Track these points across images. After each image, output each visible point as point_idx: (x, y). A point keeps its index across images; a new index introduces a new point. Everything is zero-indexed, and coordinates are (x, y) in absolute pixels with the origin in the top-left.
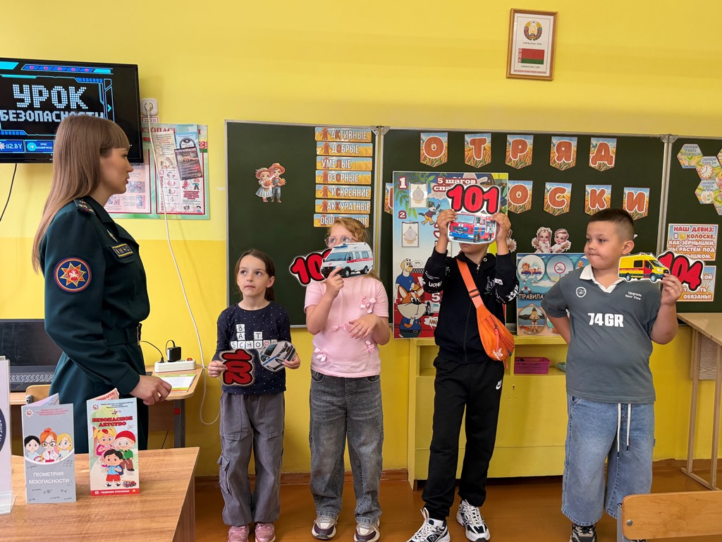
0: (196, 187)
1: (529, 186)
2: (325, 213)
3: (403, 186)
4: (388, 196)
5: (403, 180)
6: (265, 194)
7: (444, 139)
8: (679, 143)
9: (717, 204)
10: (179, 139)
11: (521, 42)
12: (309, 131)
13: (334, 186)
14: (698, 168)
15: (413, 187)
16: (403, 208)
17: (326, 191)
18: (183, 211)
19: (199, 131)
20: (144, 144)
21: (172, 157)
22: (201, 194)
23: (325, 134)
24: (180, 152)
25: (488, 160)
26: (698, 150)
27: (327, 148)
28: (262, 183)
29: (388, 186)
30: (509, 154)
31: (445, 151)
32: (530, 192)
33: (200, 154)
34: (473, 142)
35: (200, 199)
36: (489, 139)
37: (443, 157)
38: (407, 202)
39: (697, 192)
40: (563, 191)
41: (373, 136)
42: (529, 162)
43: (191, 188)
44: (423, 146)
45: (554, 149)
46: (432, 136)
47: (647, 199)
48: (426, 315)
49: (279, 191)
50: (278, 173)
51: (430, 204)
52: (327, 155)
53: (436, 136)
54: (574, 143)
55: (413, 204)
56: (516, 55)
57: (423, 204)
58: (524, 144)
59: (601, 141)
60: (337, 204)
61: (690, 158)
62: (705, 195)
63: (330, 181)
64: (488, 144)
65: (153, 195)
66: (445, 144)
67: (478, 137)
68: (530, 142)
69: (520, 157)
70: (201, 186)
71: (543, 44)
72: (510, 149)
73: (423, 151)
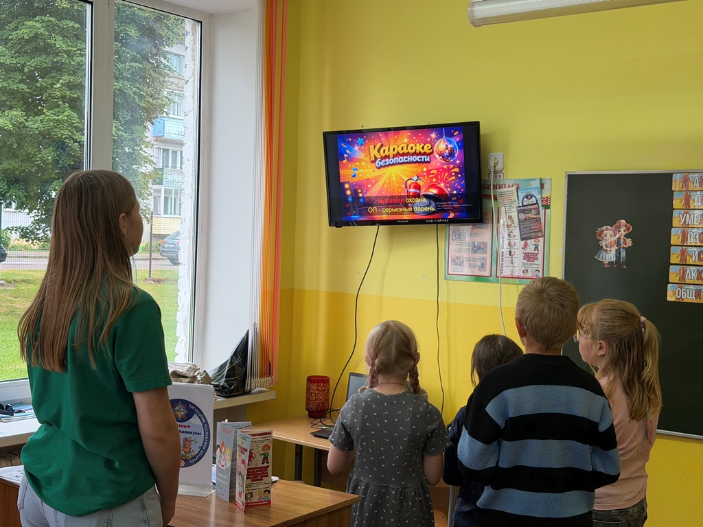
0: (536, 248)
2: (681, 283)
10: (522, 195)
12: (667, 178)
13: (695, 249)
18: (522, 275)
19: (542, 186)
20: (485, 201)
21: (514, 214)
22: (540, 256)
24: (522, 210)
27: (687, 200)
28: (603, 244)
33: (542, 210)
35: (540, 262)
43: (531, 249)
49: (623, 254)
50: (623, 232)
52: (687, 208)
60: (699, 273)
63: (690, 241)
65: (494, 256)
70: (540, 248)
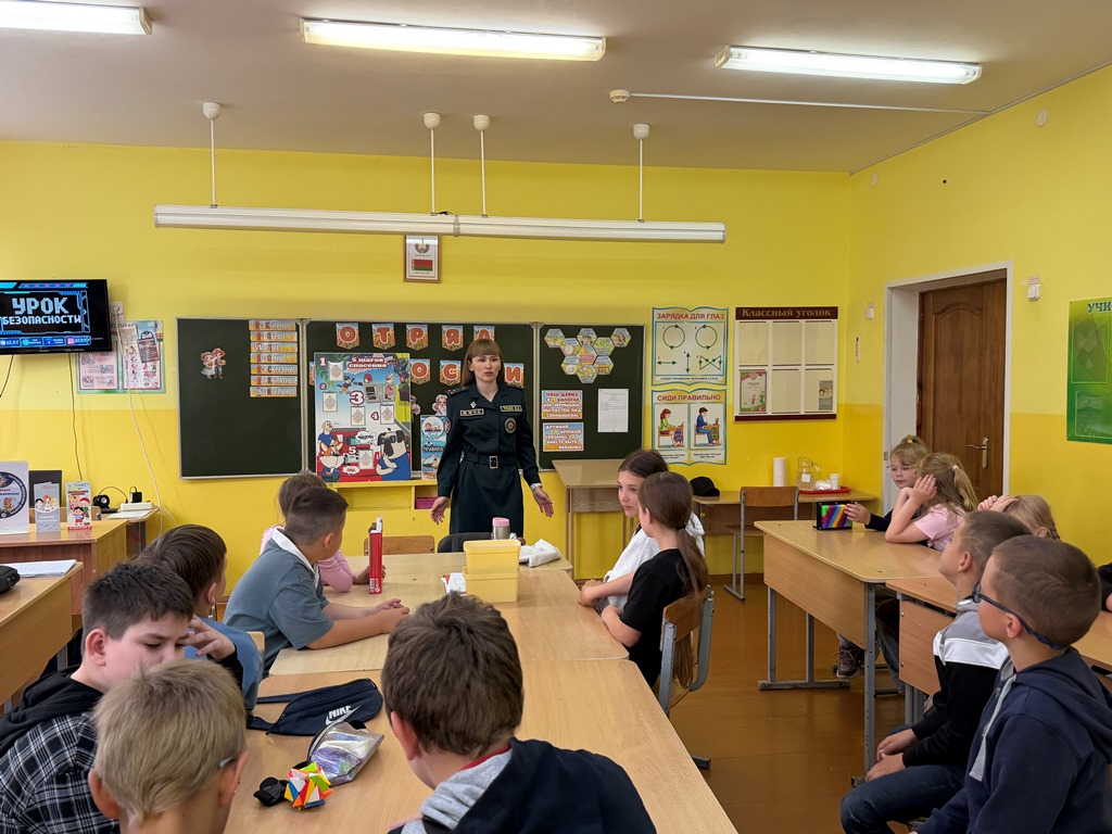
0: (154, 368)
1: (427, 363)
2: (259, 385)
3: (323, 364)
4: (312, 372)
5: (323, 360)
6: (210, 372)
7: (356, 328)
8: (545, 329)
9: (579, 375)
10: (140, 332)
11: (413, 255)
12: (245, 323)
13: (266, 365)
14: (562, 347)
15: (332, 365)
16: (323, 381)
17: (259, 369)
18: (144, 387)
19: (156, 326)
20: (112, 336)
21: (135, 345)
22: (158, 373)
23: (257, 325)
24: (142, 342)
25: (393, 344)
26: (561, 334)
27: (259, 336)
28: (206, 364)
29: (311, 364)
30: (409, 338)
31: (357, 337)
32: (428, 368)
33: (157, 343)
34: (379, 330)
35: (157, 377)
36: (392, 328)
37: (355, 341)
38: (327, 377)
39: (563, 365)
40: (455, 367)
41: (297, 326)
42: (426, 345)
43: (150, 369)
44: (338, 334)
45: (445, 335)
46: (346, 325)
47: (522, 372)
48: (344, 464)
49: (220, 370)
50: (219, 356)
51: (346, 378)
52: (259, 341)
53: (349, 325)
54: (460, 330)
55: (332, 378)
56: (410, 265)
57: (341, 378)
58: (421, 331)
59: (482, 328)
60: (269, 379)
61: (555, 340)
62: (569, 368)
63: (263, 361)
64: (391, 332)
65: (120, 375)
66: (357, 332)
67: (383, 326)
68: (425, 330)
69: (418, 341)
70: (158, 367)
71: (431, 255)
72: (409, 336)
73: (339, 337)
